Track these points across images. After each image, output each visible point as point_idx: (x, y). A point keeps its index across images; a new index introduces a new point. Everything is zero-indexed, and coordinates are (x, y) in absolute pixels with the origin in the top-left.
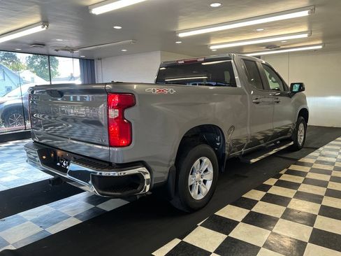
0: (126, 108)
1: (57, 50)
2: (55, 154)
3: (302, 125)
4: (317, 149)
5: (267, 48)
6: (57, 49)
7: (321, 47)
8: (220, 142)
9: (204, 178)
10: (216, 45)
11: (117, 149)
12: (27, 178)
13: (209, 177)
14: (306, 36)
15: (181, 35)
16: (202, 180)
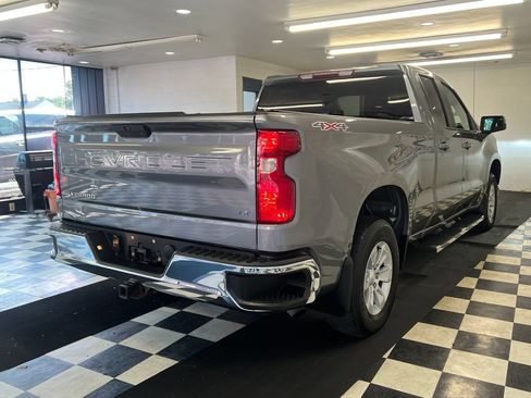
0: (286, 157)
1: (41, 50)
2: (122, 241)
3: (492, 187)
4: (516, 227)
5: (422, 55)
6: (41, 47)
7: (510, 56)
8: (396, 216)
9: (380, 279)
10: (338, 49)
11: (268, 227)
12: (26, 291)
13: (387, 276)
14: (498, 36)
15: (293, 29)
16: (377, 281)
